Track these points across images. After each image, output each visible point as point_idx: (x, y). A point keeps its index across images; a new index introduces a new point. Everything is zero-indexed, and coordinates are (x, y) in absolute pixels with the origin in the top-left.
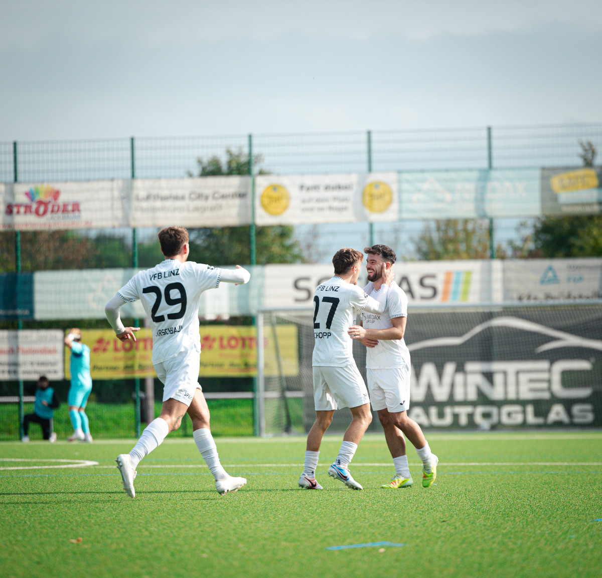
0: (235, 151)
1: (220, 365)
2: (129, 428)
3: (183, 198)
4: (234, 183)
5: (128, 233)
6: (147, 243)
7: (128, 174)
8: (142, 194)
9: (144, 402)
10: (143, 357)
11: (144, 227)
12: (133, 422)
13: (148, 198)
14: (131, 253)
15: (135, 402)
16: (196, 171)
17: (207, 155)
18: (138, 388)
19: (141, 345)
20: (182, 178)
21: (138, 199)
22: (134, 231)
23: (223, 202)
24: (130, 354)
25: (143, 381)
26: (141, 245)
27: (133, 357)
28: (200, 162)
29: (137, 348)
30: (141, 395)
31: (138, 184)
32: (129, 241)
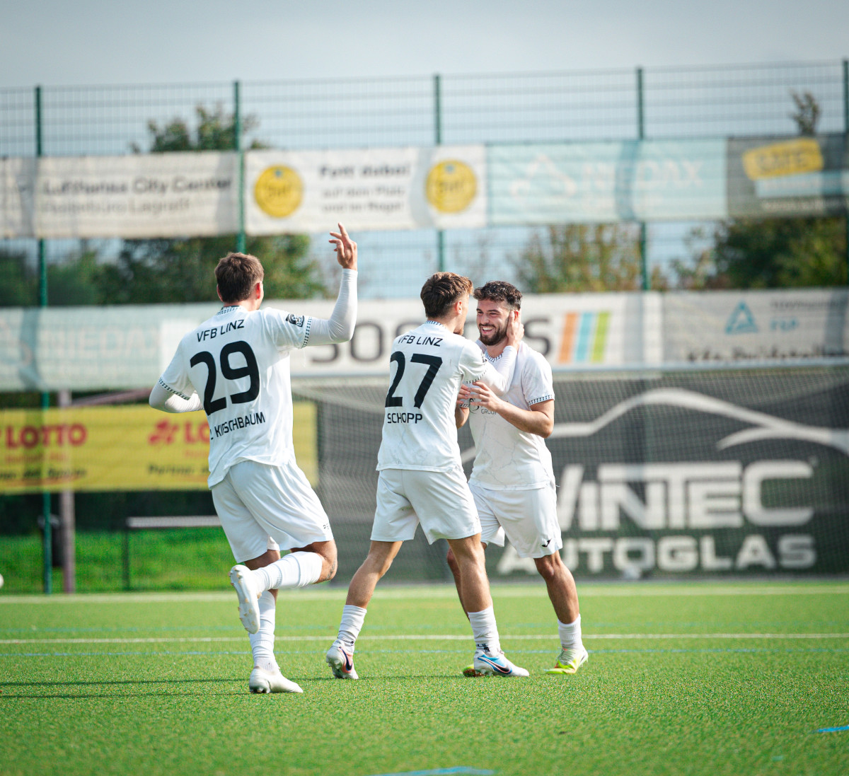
0: (210, 109)
1: (186, 471)
2: (33, 577)
3: (123, 189)
4: (209, 163)
5: (32, 247)
6: (62, 264)
7: (31, 148)
8: (55, 182)
9: (57, 532)
10: (56, 457)
11: (58, 237)
12: (39, 566)
13: (64, 188)
14: (35, 282)
15: (42, 532)
16: (146, 143)
17: (164, 117)
18: (47, 508)
19: (53, 436)
20: (121, 155)
21: (47, 191)
22: (41, 244)
23: (191, 196)
24: (34, 452)
25: (56, 498)
26: (52, 267)
27: (39, 457)
28: (152, 128)
29: (46, 442)
30: (53, 520)
31: (48, 165)
32: (33, 261)
